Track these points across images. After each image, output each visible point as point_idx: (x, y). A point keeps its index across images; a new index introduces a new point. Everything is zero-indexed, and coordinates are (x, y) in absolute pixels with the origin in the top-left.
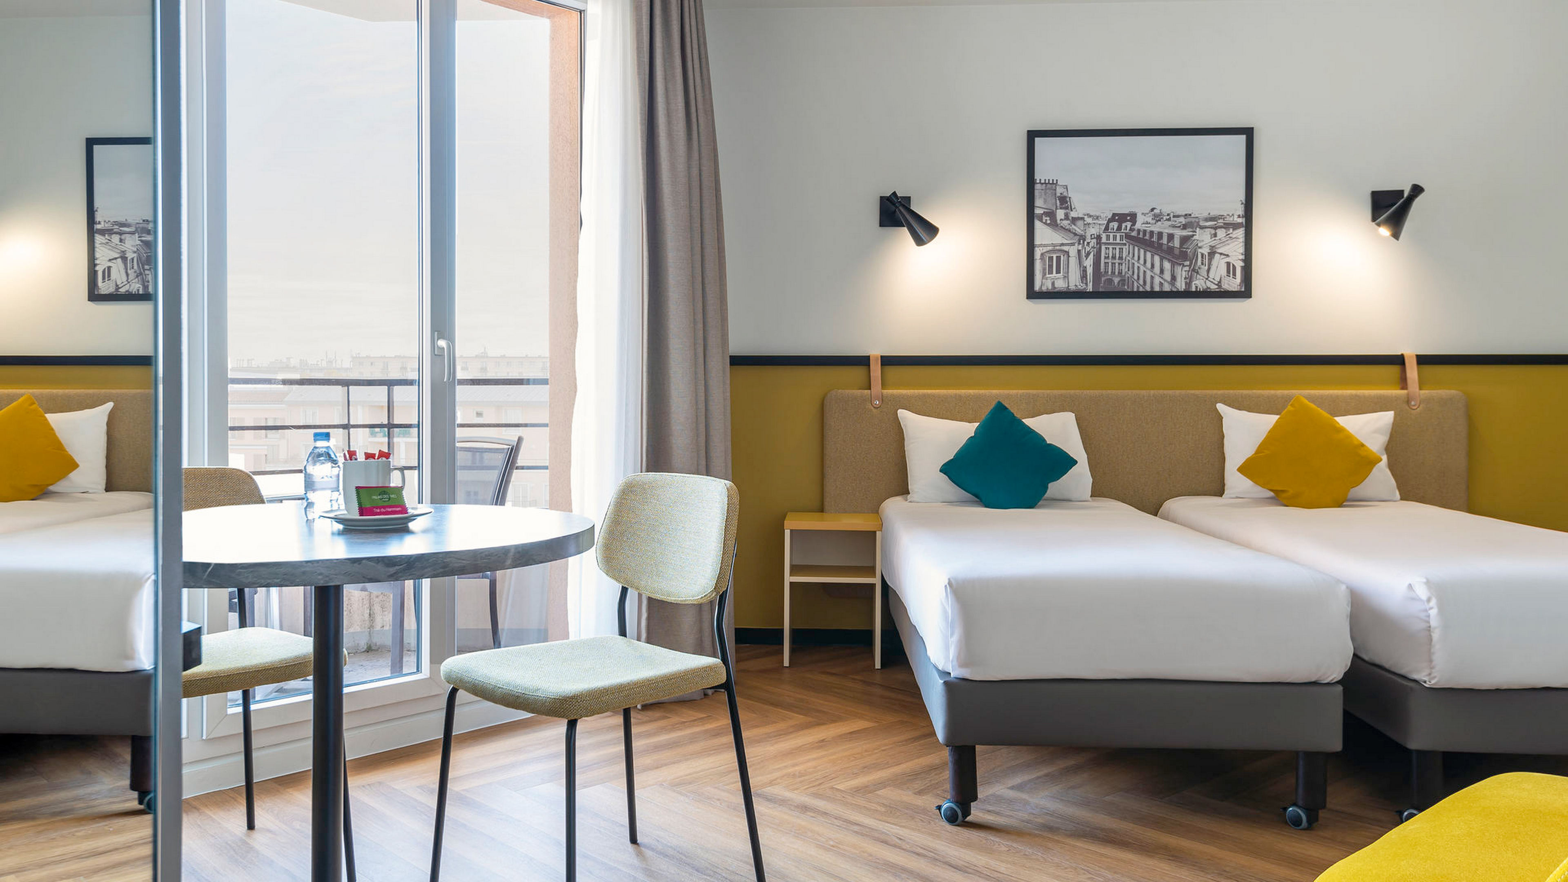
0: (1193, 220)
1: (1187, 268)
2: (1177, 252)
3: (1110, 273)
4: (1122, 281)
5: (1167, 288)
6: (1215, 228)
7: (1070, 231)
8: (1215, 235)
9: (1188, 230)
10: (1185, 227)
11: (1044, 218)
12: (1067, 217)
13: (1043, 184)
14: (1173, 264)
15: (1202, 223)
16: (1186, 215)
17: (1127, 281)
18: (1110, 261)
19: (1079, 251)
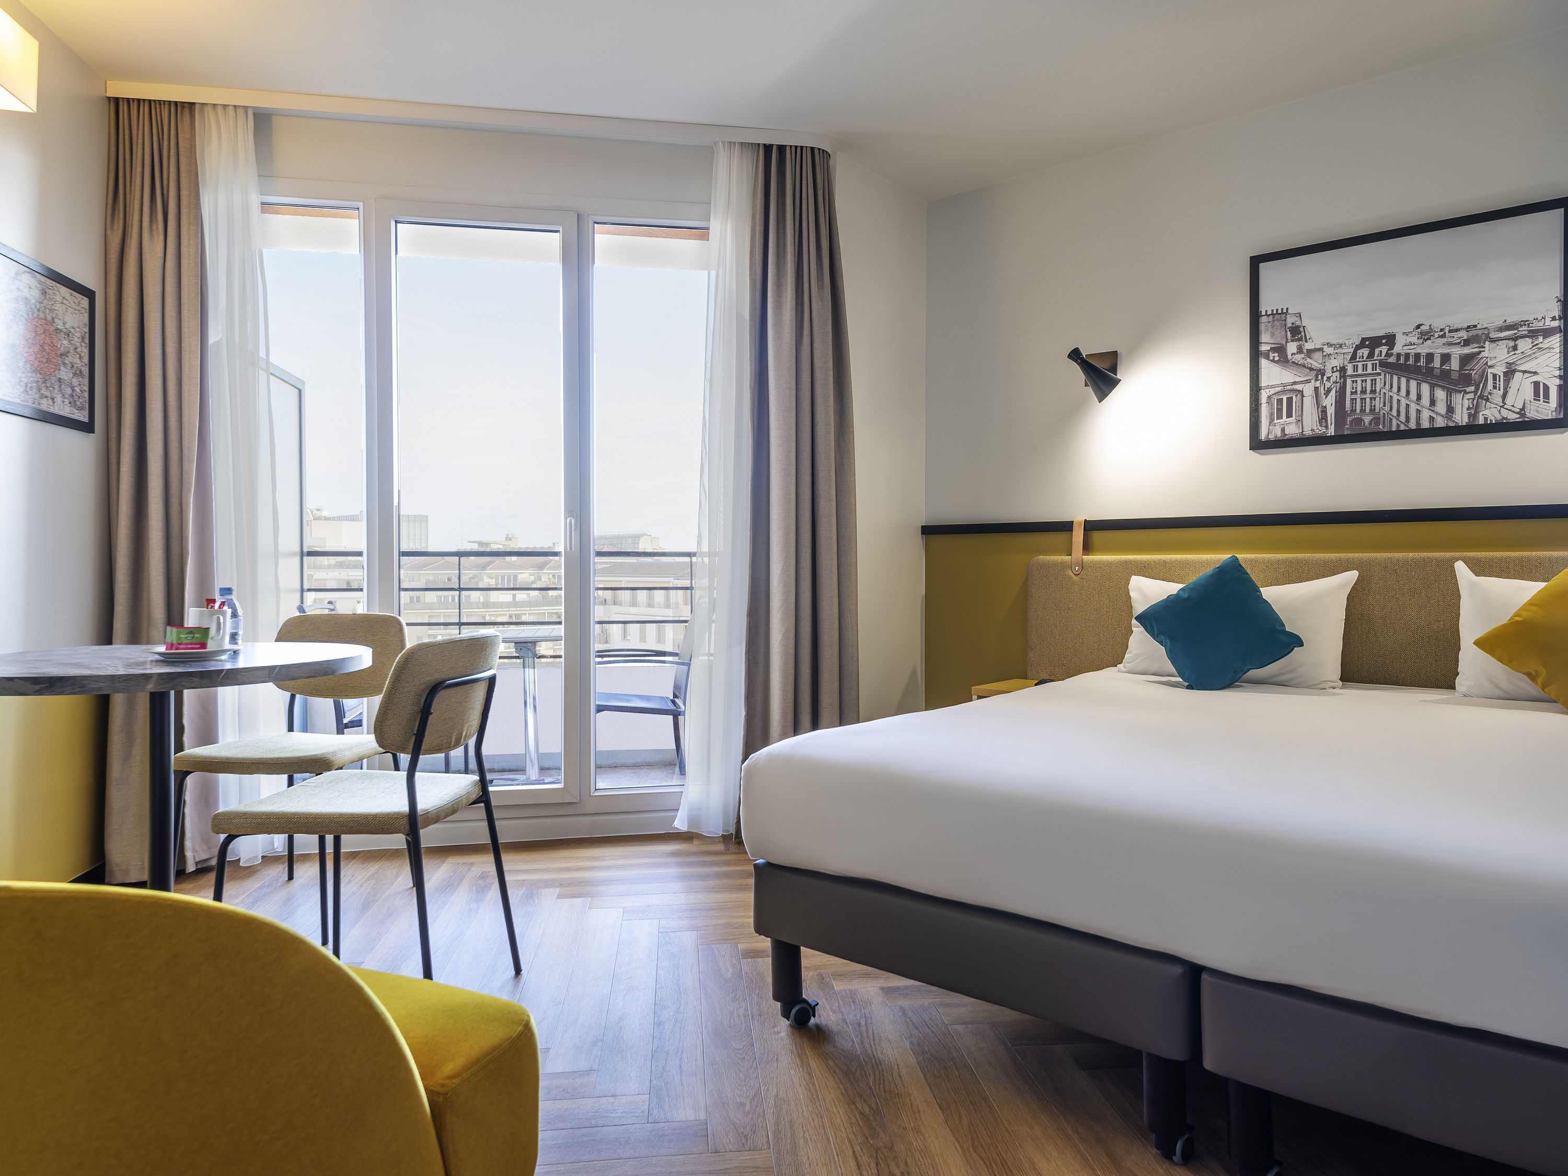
0: (1480, 332)
1: (1471, 396)
2: (1455, 376)
3: (1358, 411)
4: (1376, 420)
5: (1440, 423)
6: (1515, 339)
7: (1304, 366)
8: (1515, 348)
9: (1472, 346)
10: (1467, 343)
11: (1271, 355)
12: (1300, 349)
13: (1269, 315)
14: (1449, 393)
15: (1493, 335)
16: (1469, 327)
17: (1382, 419)
18: (1358, 397)
19: (1316, 389)
